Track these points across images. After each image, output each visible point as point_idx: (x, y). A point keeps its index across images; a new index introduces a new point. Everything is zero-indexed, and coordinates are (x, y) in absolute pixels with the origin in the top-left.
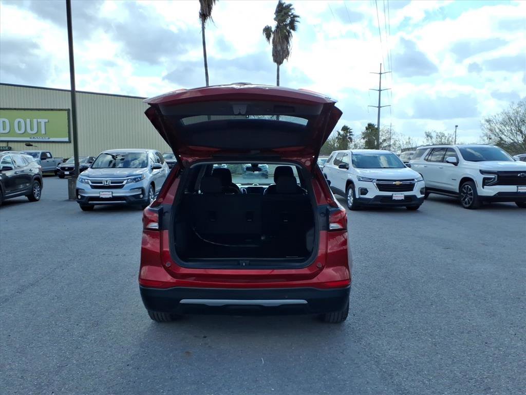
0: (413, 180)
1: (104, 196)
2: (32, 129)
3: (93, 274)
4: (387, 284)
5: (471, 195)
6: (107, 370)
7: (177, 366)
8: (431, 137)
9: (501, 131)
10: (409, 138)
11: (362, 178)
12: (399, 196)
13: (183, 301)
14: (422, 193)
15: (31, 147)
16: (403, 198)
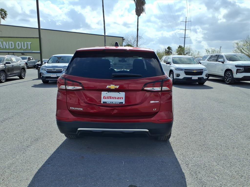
0: (202, 70)
1: (53, 76)
2: (24, 47)
3: (41, 113)
4: (191, 121)
5: (230, 78)
6: (37, 167)
7: (75, 165)
8: (209, 52)
9: (243, 49)
10: (199, 52)
11: (177, 68)
12: (195, 77)
13: (79, 129)
14: (206, 76)
15: (24, 55)
16: (197, 79)
